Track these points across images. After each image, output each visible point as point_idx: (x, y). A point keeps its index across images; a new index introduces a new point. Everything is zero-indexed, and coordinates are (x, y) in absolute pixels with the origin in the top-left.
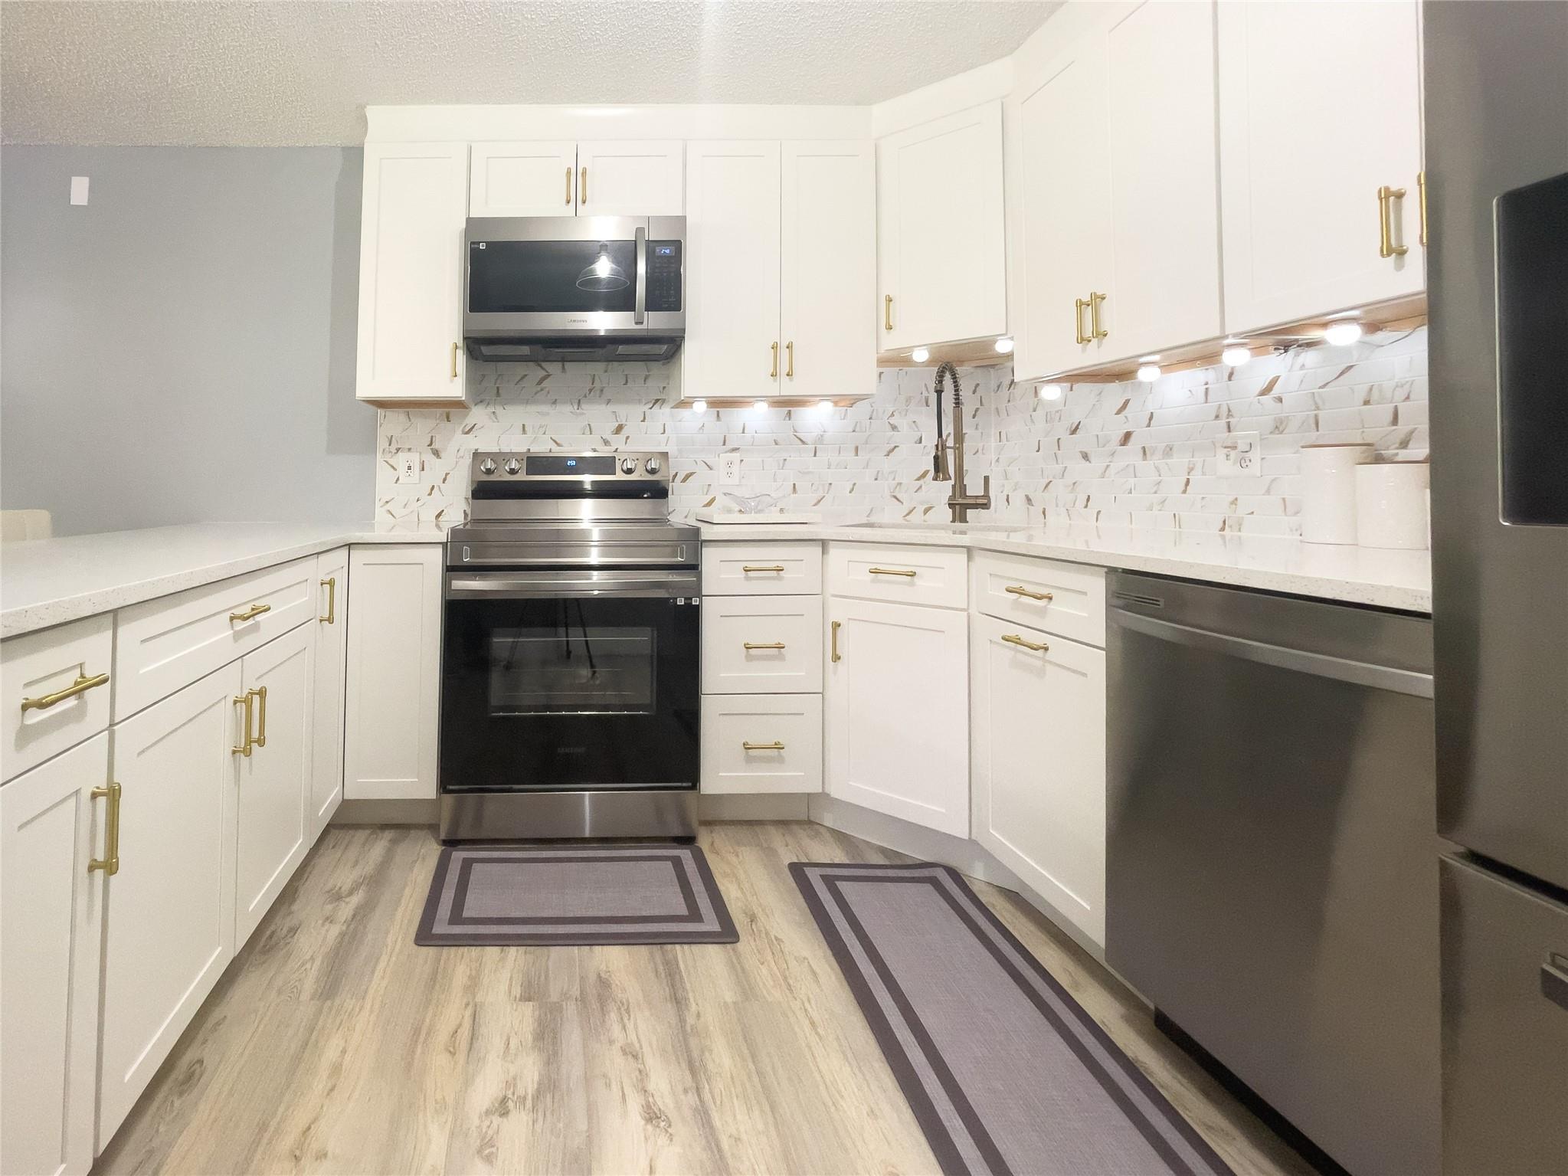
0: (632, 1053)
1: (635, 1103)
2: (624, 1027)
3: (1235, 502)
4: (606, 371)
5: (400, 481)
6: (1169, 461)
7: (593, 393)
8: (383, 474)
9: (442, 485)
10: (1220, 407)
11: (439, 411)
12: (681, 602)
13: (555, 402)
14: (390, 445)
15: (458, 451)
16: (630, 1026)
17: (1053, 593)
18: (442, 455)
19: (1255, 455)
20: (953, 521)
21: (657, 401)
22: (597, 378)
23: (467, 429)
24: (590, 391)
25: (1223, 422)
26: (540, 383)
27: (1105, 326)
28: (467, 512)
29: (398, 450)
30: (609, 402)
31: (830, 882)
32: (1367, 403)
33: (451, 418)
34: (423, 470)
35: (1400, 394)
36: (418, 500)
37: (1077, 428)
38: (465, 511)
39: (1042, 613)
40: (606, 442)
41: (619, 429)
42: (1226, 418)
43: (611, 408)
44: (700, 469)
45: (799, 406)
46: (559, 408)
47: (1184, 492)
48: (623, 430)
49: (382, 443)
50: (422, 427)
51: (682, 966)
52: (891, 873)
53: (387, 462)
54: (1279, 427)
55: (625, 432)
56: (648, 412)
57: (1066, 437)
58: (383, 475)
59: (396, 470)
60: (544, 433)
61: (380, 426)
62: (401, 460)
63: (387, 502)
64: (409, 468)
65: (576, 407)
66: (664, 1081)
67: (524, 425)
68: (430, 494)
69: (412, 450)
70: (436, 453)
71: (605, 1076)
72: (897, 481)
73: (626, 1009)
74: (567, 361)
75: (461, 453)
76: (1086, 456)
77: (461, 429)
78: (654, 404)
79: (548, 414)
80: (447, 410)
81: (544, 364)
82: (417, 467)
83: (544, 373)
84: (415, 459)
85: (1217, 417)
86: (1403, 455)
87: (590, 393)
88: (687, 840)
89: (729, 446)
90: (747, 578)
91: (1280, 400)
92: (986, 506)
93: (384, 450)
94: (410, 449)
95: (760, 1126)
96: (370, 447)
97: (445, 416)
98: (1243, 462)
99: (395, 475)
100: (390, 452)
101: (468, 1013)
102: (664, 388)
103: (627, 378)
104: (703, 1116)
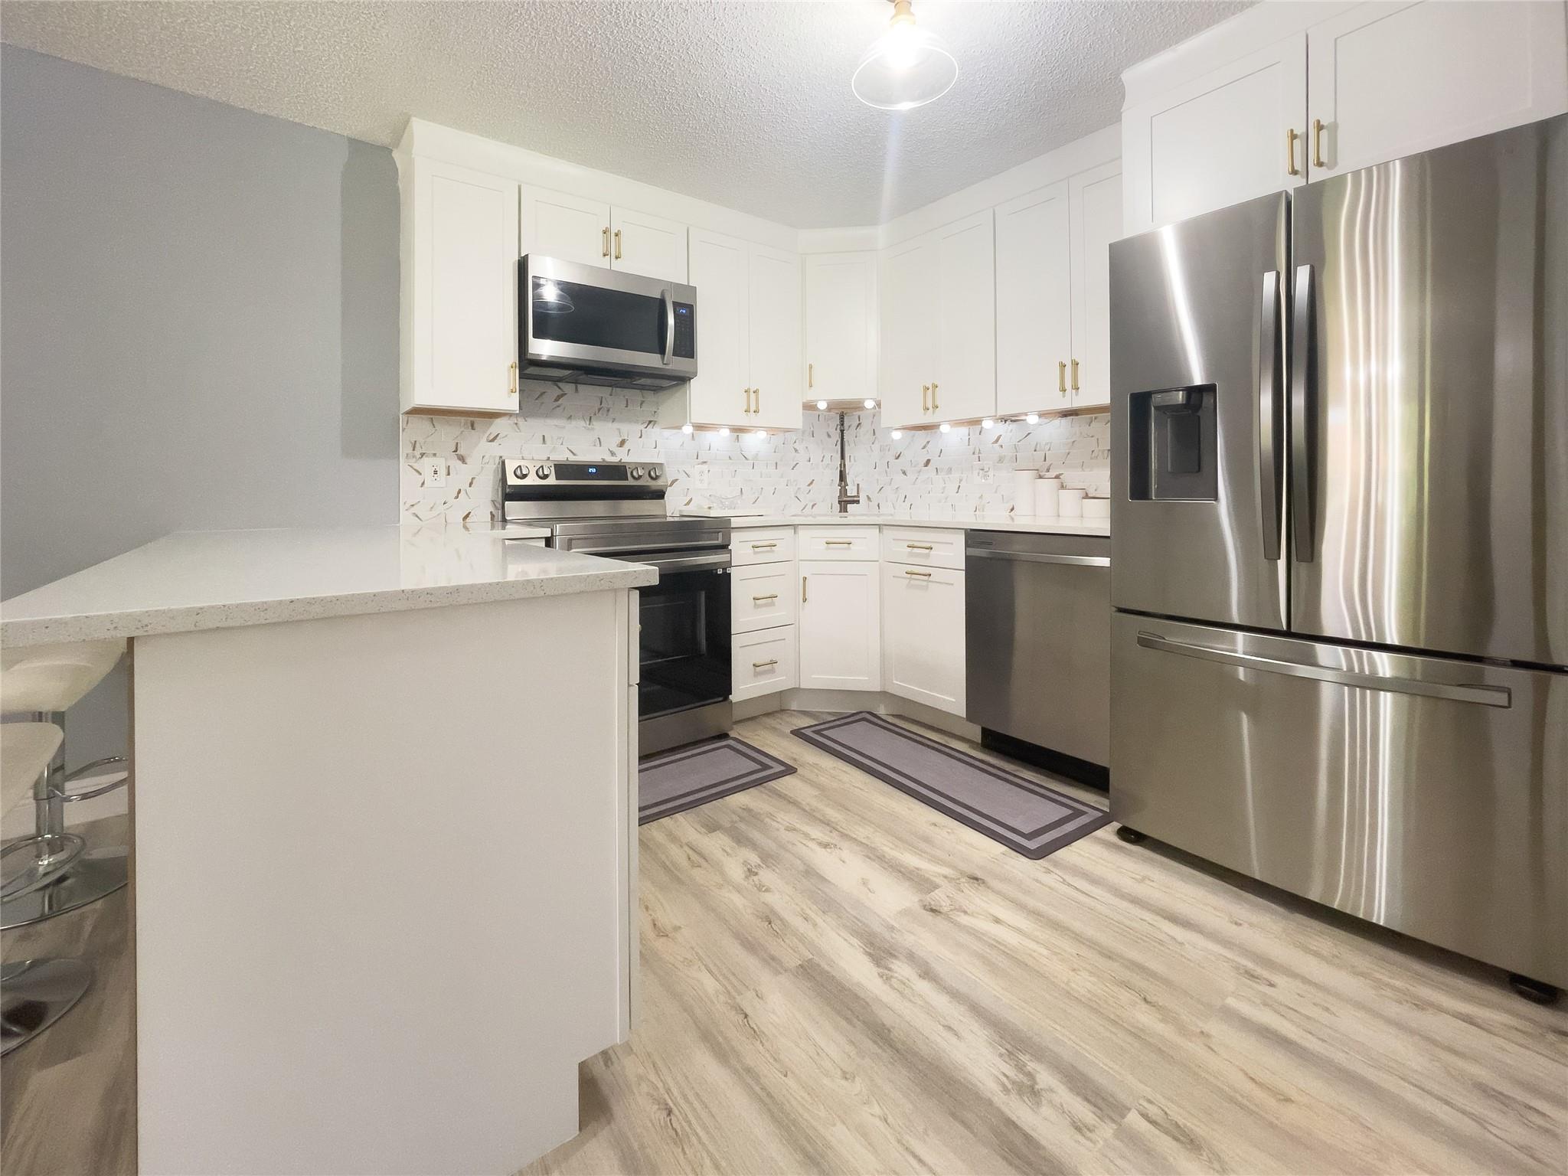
0: (791, 829)
1: (813, 845)
2: (778, 822)
3: (981, 497)
4: (611, 395)
5: (426, 485)
6: (950, 476)
7: (600, 412)
8: (406, 476)
9: (468, 489)
10: (975, 448)
11: (463, 419)
12: (720, 572)
13: (570, 418)
14: (414, 450)
15: (483, 457)
16: (779, 820)
17: (933, 545)
18: (467, 461)
19: (991, 473)
20: (840, 512)
21: (650, 422)
22: (603, 400)
23: (491, 437)
24: (599, 410)
25: (976, 456)
26: (556, 400)
27: (938, 403)
28: (494, 513)
29: (423, 455)
30: (614, 420)
31: (817, 732)
32: (1035, 451)
33: (476, 425)
34: (449, 474)
35: (1047, 447)
36: (444, 503)
37: (899, 456)
38: (491, 512)
39: (928, 556)
40: (613, 454)
41: (622, 443)
42: (978, 454)
43: (616, 425)
44: (682, 477)
45: (744, 432)
46: (574, 423)
47: (957, 492)
48: (626, 444)
49: (404, 449)
50: (446, 434)
51: (779, 789)
52: (838, 723)
53: (412, 467)
54: (1001, 460)
55: (627, 446)
56: (644, 430)
57: (892, 461)
58: (407, 478)
59: (421, 474)
60: (562, 444)
61: (403, 430)
62: (427, 465)
63: (413, 505)
64: (436, 472)
65: (588, 423)
66: (816, 832)
67: (544, 436)
68: (457, 497)
69: (437, 455)
70: (462, 459)
71: (788, 842)
72: (798, 486)
73: (771, 816)
74: (580, 383)
75: (486, 460)
76: (904, 473)
77: (486, 435)
78: (648, 425)
79: (564, 427)
80: (472, 419)
81: (560, 384)
82: (442, 471)
83: (561, 392)
84: (441, 463)
85: (974, 453)
86: (1048, 475)
87: (599, 411)
88: (724, 736)
89: (700, 460)
90: (755, 553)
91: (1002, 446)
92: (858, 502)
93: (407, 455)
94: (435, 455)
95: (872, 830)
96: (391, 450)
97: (469, 425)
98: (986, 476)
99: (420, 479)
100: (414, 457)
101: (686, 848)
102: (655, 412)
103: (627, 401)
104: (845, 836)
